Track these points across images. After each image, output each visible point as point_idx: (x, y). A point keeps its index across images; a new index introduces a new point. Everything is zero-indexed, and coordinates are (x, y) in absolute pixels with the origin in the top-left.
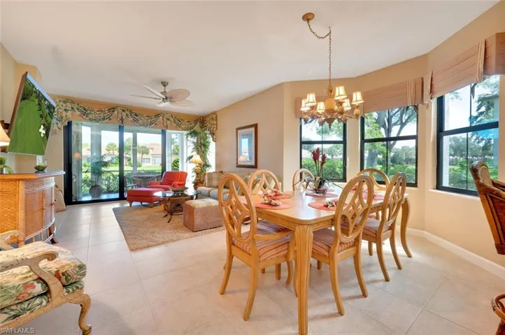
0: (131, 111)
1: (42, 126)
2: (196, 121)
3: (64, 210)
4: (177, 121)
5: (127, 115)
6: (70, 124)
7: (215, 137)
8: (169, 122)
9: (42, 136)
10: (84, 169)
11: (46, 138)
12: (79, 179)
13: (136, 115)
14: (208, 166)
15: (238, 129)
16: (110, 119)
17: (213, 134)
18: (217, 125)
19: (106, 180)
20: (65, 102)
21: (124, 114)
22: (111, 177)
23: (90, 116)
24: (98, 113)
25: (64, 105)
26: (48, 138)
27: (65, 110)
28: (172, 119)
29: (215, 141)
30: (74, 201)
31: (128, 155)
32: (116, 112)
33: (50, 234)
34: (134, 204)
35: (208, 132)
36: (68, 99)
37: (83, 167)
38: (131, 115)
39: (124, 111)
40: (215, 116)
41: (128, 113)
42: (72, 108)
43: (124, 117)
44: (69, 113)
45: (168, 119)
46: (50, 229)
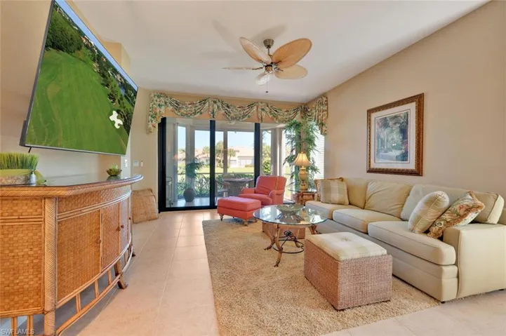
0: (222, 102)
1: (114, 112)
2: (296, 111)
3: (156, 219)
4: (273, 112)
5: (218, 107)
6: (164, 120)
7: (324, 128)
8: (264, 113)
9: (118, 127)
10: (180, 171)
11: (125, 131)
12: (174, 182)
13: (228, 107)
14: (314, 169)
15: (370, 112)
16: (201, 113)
17: (321, 125)
18: (327, 111)
19: (199, 182)
20: (159, 97)
21: (216, 106)
22: (204, 179)
23: (182, 111)
24: (190, 106)
25: (158, 100)
26: (128, 132)
27: (159, 105)
28: (267, 109)
29: (325, 135)
30: (168, 206)
31: (219, 157)
32: (207, 105)
33: (117, 274)
34: (225, 217)
35: (315, 123)
36: (161, 94)
37: (179, 169)
38: (223, 107)
39: (215, 102)
40: (325, 99)
41: (219, 104)
42: (166, 103)
43: (215, 111)
44: (163, 109)
45: (263, 110)
46: (116, 266)
